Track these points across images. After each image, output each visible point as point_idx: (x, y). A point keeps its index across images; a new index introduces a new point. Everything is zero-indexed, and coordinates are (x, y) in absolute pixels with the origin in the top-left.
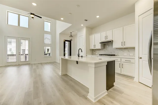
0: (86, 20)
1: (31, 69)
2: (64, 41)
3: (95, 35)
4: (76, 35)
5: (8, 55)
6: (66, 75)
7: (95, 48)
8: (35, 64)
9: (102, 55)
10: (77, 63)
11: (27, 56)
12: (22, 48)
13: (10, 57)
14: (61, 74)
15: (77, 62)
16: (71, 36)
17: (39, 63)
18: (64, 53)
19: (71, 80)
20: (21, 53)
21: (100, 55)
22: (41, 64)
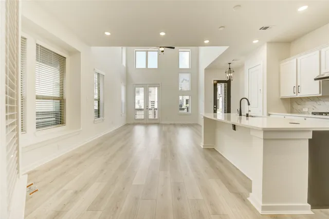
0: (266, 28)
1: (160, 132)
2: (215, 82)
3: (299, 59)
4: (242, 67)
5: (136, 109)
6: (213, 150)
7: (299, 95)
8: (165, 125)
9: (321, 114)
10: (235, 129)
11: (157, 111)
12: (151, 99)
13: (138, 113)
14: (204, 146)
15: (234, 127)
16: (230, 71)
17: (171, 124)
18: (214, 108)
19: (221, 162)
20: (150, 107)
21: (314, 113)
22: (174, 125)
